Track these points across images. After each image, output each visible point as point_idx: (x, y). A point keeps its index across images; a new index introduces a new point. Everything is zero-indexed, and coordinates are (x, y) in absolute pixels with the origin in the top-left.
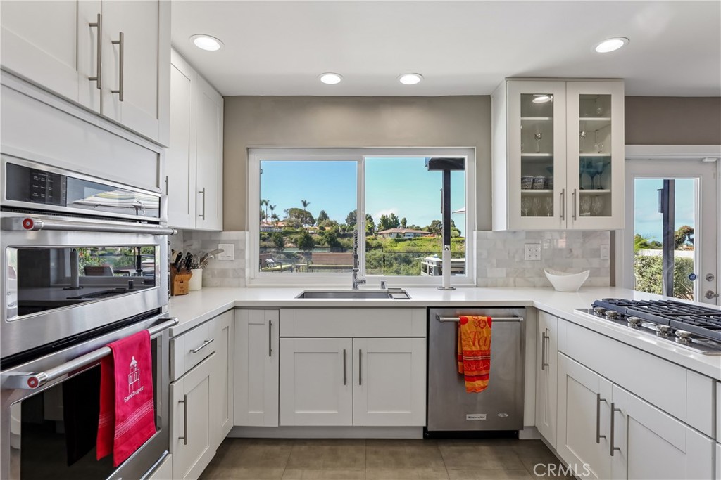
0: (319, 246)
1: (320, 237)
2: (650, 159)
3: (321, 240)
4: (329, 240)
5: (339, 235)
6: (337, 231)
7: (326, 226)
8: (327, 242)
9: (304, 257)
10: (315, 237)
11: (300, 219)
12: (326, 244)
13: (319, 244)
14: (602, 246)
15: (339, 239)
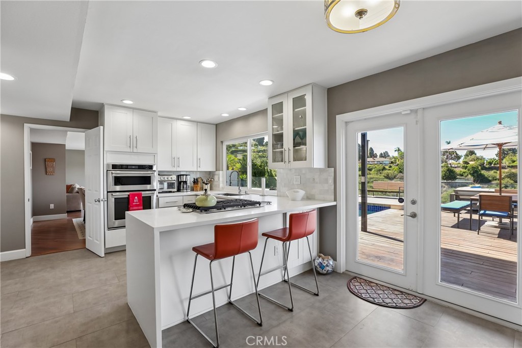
0: (463, 177)
1: (464, 170)
2: (365, 119)
3: (464, 172)
4: (472, 172)
5: (484, 168)
6: (482, 165)
7: (471, 161)
8: (470, 174)
9: (446, 186)
10: (458, 171)
11: (445, 157)
12: (470, 176)
13: (462, 175)
14: (329, 177)
15: (483, 172)
